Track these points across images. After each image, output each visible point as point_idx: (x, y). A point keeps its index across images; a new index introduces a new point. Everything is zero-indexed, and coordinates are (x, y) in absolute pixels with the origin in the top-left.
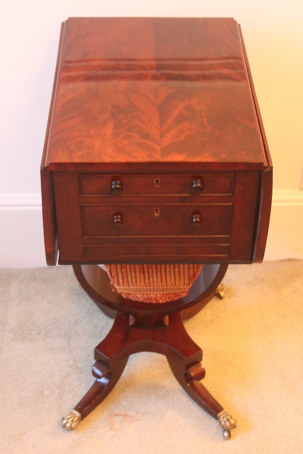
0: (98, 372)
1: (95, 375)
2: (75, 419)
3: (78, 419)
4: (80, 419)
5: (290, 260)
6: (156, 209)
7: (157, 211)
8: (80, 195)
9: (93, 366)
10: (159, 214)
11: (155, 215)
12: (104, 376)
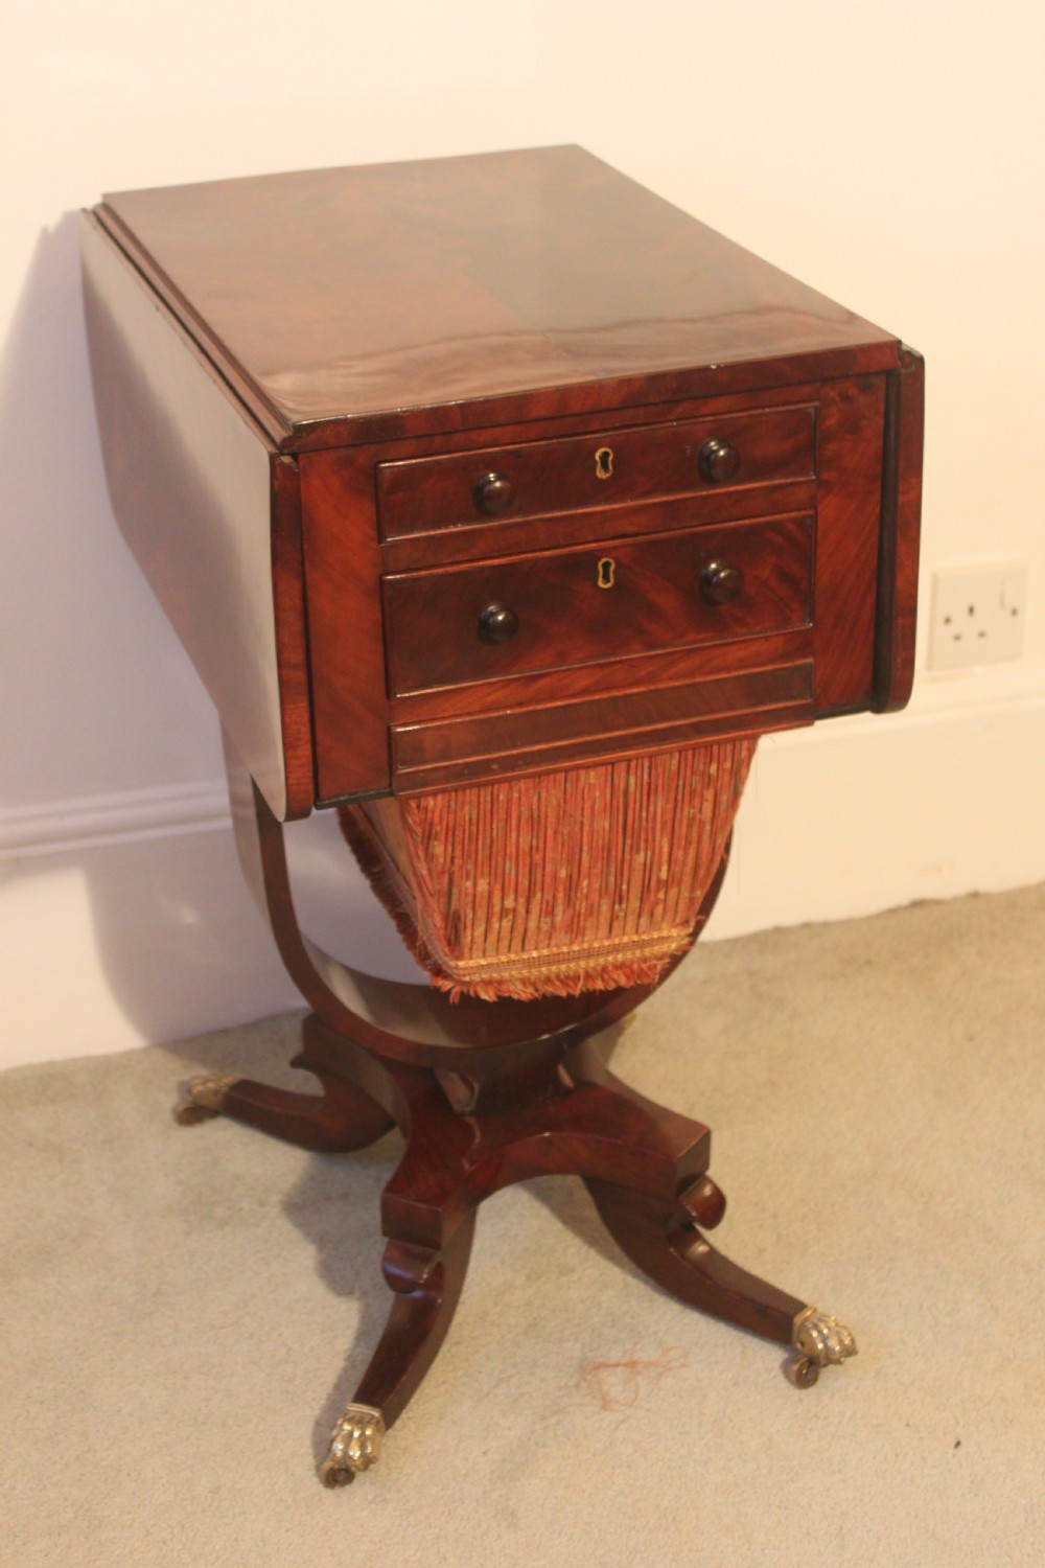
0: (403, 1273)
1: (393, 1282)
2: (369, 1429)
3: (377, 1426)
4: (382, 1424)
5: (918, 904)
6: (604, 560)
7: (606, 566)
8: (381, 538)
9: (387, 1259)
10: (612, 580)
11: (601, 584)
12: (428, 1285)
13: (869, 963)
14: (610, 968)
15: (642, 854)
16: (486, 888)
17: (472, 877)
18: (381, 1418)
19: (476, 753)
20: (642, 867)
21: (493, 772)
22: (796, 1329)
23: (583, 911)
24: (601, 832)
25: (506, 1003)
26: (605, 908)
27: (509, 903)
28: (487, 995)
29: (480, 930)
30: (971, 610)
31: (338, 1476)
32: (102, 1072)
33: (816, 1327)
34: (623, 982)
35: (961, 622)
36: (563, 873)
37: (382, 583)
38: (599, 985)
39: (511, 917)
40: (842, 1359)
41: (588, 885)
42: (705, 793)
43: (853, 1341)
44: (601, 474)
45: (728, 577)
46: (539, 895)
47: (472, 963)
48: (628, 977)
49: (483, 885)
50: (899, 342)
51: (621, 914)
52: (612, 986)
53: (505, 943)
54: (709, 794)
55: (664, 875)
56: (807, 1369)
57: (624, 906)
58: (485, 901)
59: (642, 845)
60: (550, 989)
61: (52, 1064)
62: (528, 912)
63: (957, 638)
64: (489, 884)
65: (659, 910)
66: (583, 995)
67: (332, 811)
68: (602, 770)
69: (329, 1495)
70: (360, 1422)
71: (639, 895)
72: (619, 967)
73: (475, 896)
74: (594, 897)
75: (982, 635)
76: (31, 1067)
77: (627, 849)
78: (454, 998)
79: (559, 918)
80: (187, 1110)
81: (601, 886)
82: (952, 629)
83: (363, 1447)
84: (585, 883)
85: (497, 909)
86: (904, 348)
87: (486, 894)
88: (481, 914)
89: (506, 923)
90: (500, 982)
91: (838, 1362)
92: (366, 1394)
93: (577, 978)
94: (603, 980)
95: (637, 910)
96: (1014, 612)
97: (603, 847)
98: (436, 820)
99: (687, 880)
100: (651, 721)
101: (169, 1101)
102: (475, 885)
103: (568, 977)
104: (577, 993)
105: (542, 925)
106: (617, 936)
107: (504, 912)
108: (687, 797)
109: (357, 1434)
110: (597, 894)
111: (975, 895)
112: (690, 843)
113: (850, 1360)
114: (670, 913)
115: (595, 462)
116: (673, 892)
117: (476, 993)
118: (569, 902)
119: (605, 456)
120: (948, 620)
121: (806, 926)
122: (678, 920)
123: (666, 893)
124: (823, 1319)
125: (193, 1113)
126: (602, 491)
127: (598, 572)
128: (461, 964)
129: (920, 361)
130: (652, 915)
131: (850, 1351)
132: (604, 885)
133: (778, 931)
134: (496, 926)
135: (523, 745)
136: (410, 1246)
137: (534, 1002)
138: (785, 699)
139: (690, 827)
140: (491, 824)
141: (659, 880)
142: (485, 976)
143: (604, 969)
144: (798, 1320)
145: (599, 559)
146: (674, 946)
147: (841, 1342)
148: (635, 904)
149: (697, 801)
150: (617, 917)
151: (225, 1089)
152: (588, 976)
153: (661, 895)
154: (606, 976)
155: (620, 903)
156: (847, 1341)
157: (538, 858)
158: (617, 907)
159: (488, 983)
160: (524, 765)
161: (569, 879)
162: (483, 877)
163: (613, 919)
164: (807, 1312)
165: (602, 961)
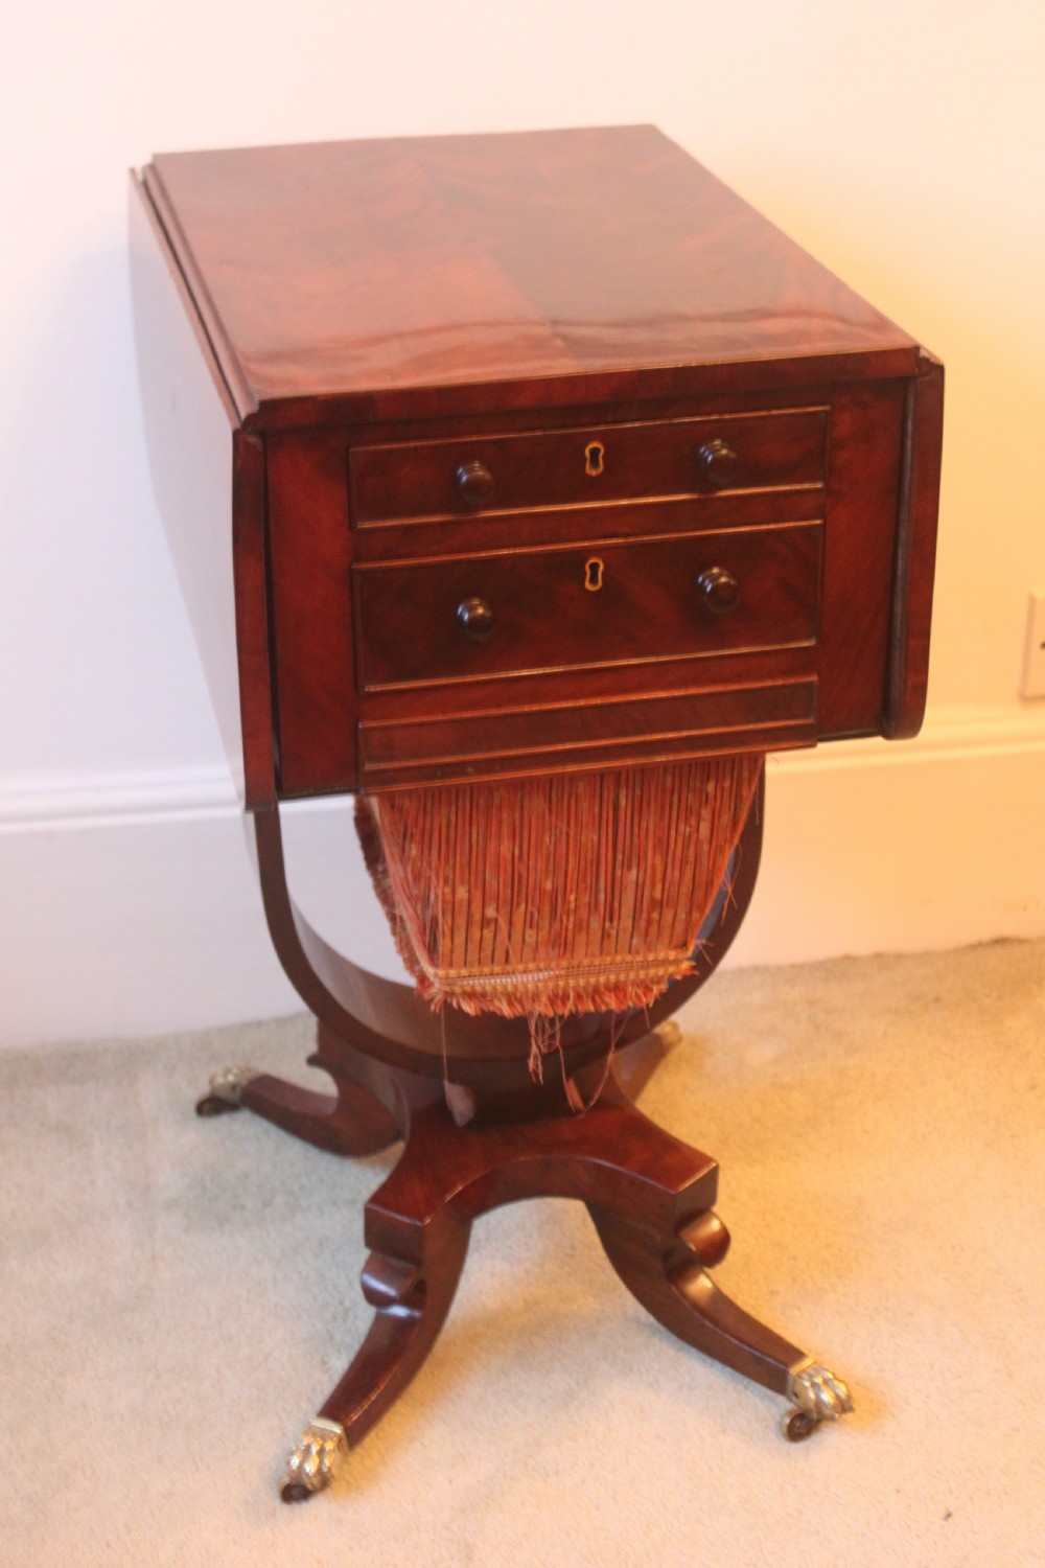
0: (381, 1287)
1: (372, 1296)
2: (330, 1446)
3: (339, 1445)
4: (345, 1442)
5: (1000, 941)
6: (592, 561)
7: (594, 567)
8: (352, 525)
9: (365, 1273)
10: (600, 583)
11: (588, 585)
12: (404, 1301)
13: (937, 1000)
14: (602, 989)
15: (634, 872)
16: (466, 896)
17: (450, 882)
18: (343, 1436)
19: (451, 753)
20: (634, 886)
21: (465, 774)
22: (790, 1380)
23: (570, 926)
24: (589, 845)
26: (595, 925)
27: (491, 913)
28: (469, 1008)
29: (460, 938)
31: (295, 1492)
33: (810, 1378)
34: (614, 1005)
36: (548, 885)
37: (351, 571)
39: (492, 927)
40: (837, 1416)
41: (576, 900)
42: (703, 812)
43: (850, 1396)
44: (592, 472)
45: (724, 585)
46: (523, 906)
47: (453, 971)
48: (620, 1001)
49: (462, 893)
50: (917, 348)
51: (614, 932)
52: (601, 1010)
53: (487, 954)
54: (706, 813)
55: (658, 895)
56: (802, 1425)
57: (615, 924)
58: (465, 908)
59: (635, 862)
62: (511, 923)
64: (469, 891)
65: (654, 930)
66: (569, 1015)
69: (284, 1510)
70: (321, 1437)
71: (632, 914)
72: (613, 988)
73: (454, 903)
74: (584, 913)
77: (619, 864)
78: (436, 1008)
79: (544, 932)
80: (208, 1104)
81: (590, 901)
83: (321, 1463)
84: (572, 898)
85: (477, 917)
86: (923, 353)
87: (466, 903)
88: (461, 922)
89: (488, 934)
90: (485, 995)
91: (832, 1419)
92: (334, 1409)
93: (566, 998)
94: (593, 1000)
95: (630, 929)
97: (592, 861)
98: (415, 822)
99: (683, 902)
100: (638, 732)
102: (454, 892)
103: (557, 996)
104: (564, 1012)
105: (527, 939)
106: (609, 953)
107: (485, 922)
108: (683, 814)
109: (316, 1449)
110: (586, 909)
112: (687, 863)
113: (849, 1416)
114: (666, 937)
115: (585, 459)
116: (668, 915)
117: (459, 1004)
118: (555, 916)
119: (595, 452)
121: (878, 956)
122: (674, 942)
123: (661, 914)
124: (818, 1367)
125: (211, 1105)
126: (591, 488)
127: (585, 574)
128: (442, 972)
129: (939, 369)
130: (646, 935)
131: (844, 1406)
132: (593, 900)
133: (849, 959)
134: (477, 935)
135: (500, 749)
136: (394, 1261)
138: (787, 718)
139: (686, 846)
140: (470, 829)
141: (652, 900)
142: (468, 988)
143: (596, 991)
144: (794, 1371)
145: (586, 560)
146: (670, 971)
147: (835, 1394)
148: (627, 922)
149: (693, 822)
150: (609, 936)
152: (579, 997)
153: (655, 915)
154: (598, 999)
155: (611, 920)
156: (843, 1394)
157: (520, 868)
158: (607, 924)
159: (471, 995)
160: (503, 769)
161: (555, 891)
162: (462, 883)
163: (605, 935)
164: (807, 1362)
165: (592, 980)
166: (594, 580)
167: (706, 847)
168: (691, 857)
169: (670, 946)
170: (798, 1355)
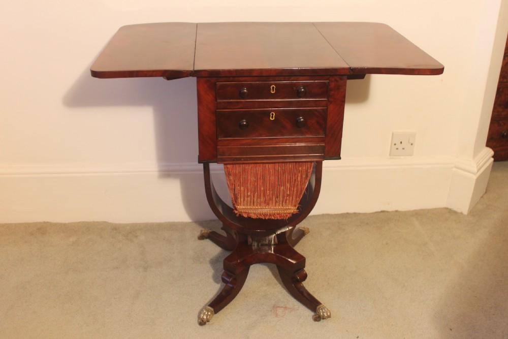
0: (226, 279)
1: (224, 281)
3: (212, 313)
5: (383, 212)
7: (273, 114)
8: (216, 101)
9: (223, 275)
10: (274, 118)
11: (271, 119)
12: (231, 283)
14: (276, 214)
15: (283, 187)
17: (240, 186)
18: (214, 311)
19: (238, 155)
20: (283, 191)
21: (242, 161)
22: (317, 309)
23: (268, 199)
24: (272, 180)
25: (249, 218)
26: (274, 199)
27: (249, 194)
28: (245, 216)
29: (242, 200)
30: (401, 143)
31: (202, 323)
32: (184, 225)
33: (322, 309)
34: (279, 218)
35: (398, 145)
36: (262, 189)
37: (216, 111)
38: (273, 218)
39: (250, 197)
40: (327, 318)
43: (330, 314)
44: (272, 92)
45: (303, 121)
46: (256, 193)
47: (241, 207)
48: (280, 217)
49: (242, 188)
51: (278, 201)
52: (276, 219)
53: (249, 204)
54: (299, 175)
55: (288, 193)
56: (318, 318)
57: (278, 199)
58: (243, 193)
59: (283, 185)
60: (261, 217)
61: (174, 222)
62: (254, 196)
63: (397, 149)
64: (244, 188)
65: (288, 201)
66: (268, 219)
67: (202, 164)
68: (272, 165)
70: (208, 311)
71: (282, 197)
72: (279, 214)
73: (240, 191)
74: (271, 196)
75: (403, 149)
76: (169, 222)
77: (279, 185)
78: (237, 215)
79: (262, 200)
80: (201, 236)
81: (272, 193)
82: (396, 147)
83: (207, 316)
84: (268, 192)
85: (246, 195)
87: (243, 191)
88: (242, 195)
89: (249, 199)
90: (249, 213)
91: (325, 319)
92: (212, 305)
93: (267, 215)
94: (274, 216)
95: (282, 201)
96: (412, 144)
97: (273, 184)
98: (231, 171)
99: (295, 195)
101: (198, 234)
102: (240, 188)
103: (265, 215)
104: (267, 218)
105: (258, 200)
106: (277, 206)
107: (248, 196)
108: (294, 175)
109: (206, 313)
111: (397, 211)
113: (329, 319)
114: (291, 203)
115: (271, 89)
116: (291, 198)
117: (243, 215)
118: (264, 196)
119: (273, 87)
120: (395, 144)
121: (355, 213)
124: (324, 308)
125: (202, 237)
126: (273, 96)
127: (270, 116)
128: (238, 207)
130: (286, 202)
131: (329, 317)
134: (246, 199)
135: (250, 155)
136: (229, 273)
137: (256, 219)
139: (295, 182)
140: (244, 173)
141: (287, 194)
142: (245, 211)
143: (274, 214)
144: (318, 307)
145: (271, 112)
146: (292, 211)
147: (327, 314)
148: (281, 199)
149: (296, 176)
151: (208, 233)
152: (270, 215)
153: (288, 198)
156: (329, 314)
157: (256, 184)
159: (246, 213)
160: (250, 160)
161: (264, 190)
162: (242, 186)
163: (276, 202)
164: (321, 306)
165: (273, 212)
166: (272, 117)
167: (299, 183)
168: (296, 185)
169: (292, 206)
170: (320, 304)
